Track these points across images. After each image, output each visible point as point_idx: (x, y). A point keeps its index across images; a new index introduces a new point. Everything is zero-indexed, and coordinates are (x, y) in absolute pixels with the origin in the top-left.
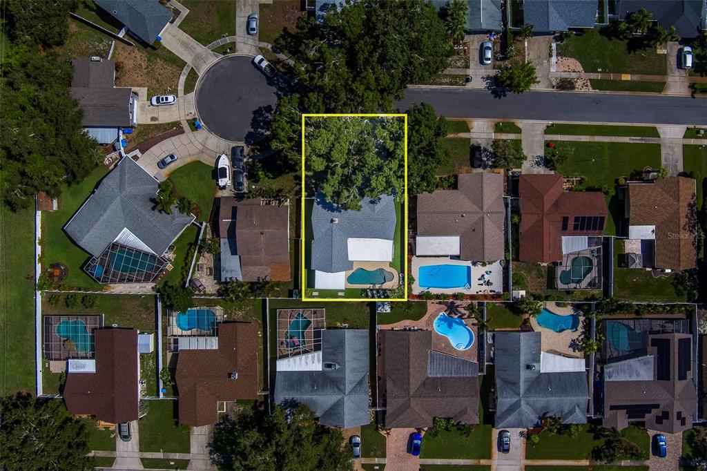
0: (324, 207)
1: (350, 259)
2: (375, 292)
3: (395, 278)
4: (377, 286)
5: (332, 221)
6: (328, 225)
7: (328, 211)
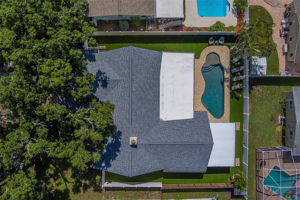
0: (114, 157)
1: (192, 117)
2: (235, 79)
3: (215, 51)
4: (227, 75)
5: (134, 146)
6: (141, 151)
7: (119, 151)
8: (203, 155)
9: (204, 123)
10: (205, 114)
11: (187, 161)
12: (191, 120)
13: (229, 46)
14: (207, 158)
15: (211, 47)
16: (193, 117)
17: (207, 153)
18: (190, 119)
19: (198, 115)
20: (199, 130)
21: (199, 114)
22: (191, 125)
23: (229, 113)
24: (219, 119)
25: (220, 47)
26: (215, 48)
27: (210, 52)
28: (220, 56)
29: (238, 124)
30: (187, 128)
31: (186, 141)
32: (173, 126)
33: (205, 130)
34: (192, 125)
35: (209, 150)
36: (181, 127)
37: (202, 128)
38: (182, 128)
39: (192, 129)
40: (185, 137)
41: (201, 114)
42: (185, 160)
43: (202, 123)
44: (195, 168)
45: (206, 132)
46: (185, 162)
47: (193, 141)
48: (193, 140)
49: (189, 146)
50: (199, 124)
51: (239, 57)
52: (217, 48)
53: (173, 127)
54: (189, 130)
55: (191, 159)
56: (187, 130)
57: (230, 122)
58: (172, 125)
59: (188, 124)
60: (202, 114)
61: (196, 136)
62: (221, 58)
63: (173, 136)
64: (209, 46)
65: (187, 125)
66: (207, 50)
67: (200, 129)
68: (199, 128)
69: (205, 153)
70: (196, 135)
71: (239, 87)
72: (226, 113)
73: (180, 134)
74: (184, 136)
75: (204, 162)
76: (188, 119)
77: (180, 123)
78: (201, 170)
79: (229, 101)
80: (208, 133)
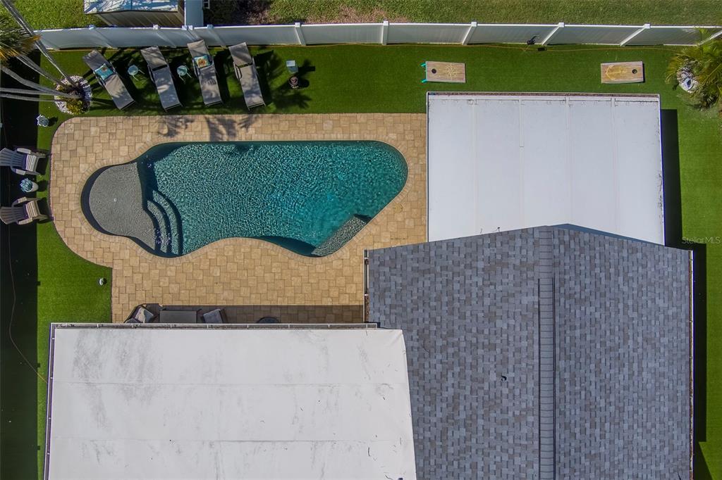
1: (395, 340)
3: (74, 190)
8: (608, 277)
9: (429, 271)
10: (382, 264)
11: (640, 363)
12: (411, 343)
13: (53, 122)
14: (625, 254)
15: (55, 210)
16: (398, 333)
17: (597, 261)
18: (409, 350)
19: (388, 301)
20: (467, 301)
21: (382, 297)
22: (443, 349)
23: (379, 116)
24: (411, 165)
25: (55, 165)
26: (62, 190)
27: (82, 216)
28: (98, 166)
29: (434, 71)
30: (457, 369)
31: (531, 385)
32: (444, 448)
33: (469, 272)
34: (440, 343)
35: (582, 250)
36: (454, 403)
37: (457, 287)
38: (456, 397)
39: (463, 344)
40: (512, 390)
41: (383, 285)
42: (631, 376)
43: (427, 283)
44: (675, 316)
45: (481, 265)
46: (644, 373)
47: (531, 345)
48: (524, 343)
49: (561, 364)
50: (438, 299)
51: (101, 71)
52: (61, 182)
53: (451, 450)
54: (469, 360)
55: (630, 342)
56: (468, 372)
57: (423, 108)
58: (439, 450)
59: (433, 361)
60: (382, 278)
61: (505, 327)
62: (109, 159)
63: (505, 458)
64: (50, 219)
65: (439, 366)
66: (69, 232)
67: (463, 297)
68: (457, 304)
69: (597, 270)
70: (499, 322)
71: (249, 67)
72: (380, 130)
73: (493, 415)
74: (506, 391)
75: (645, 266)
76: (410, 363)
77: (428, 409)
78: (683, 277)
79: (318, 117)
80: (487, 252)
